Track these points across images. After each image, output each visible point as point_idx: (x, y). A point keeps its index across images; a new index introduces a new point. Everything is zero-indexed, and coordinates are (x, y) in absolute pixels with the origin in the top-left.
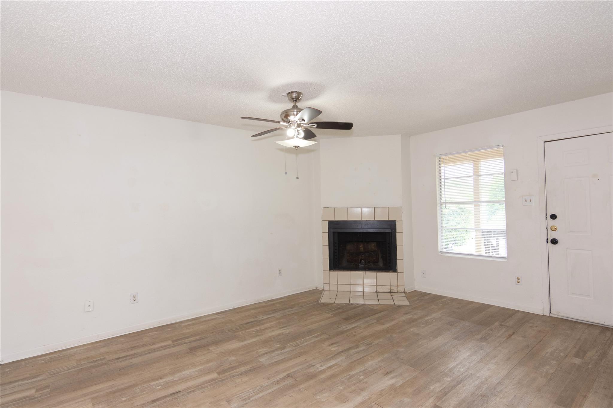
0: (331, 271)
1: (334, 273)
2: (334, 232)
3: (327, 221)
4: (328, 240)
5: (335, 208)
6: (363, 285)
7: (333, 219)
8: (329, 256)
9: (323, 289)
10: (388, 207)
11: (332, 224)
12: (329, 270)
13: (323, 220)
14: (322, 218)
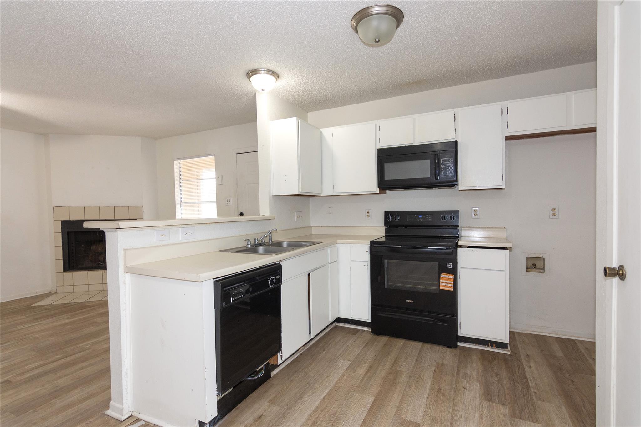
0: (66, 272)
1: (69, 274)
2: (68, 233)
3: (60, 221)
4: (61, 240)
5: (69, 207)
6: (103, 284)
7: (67, 219)
8: (63, 257)
9: (55, 292)
10: (129, 207)
11: (66, 224)
12: (62, 271)
13: (55, 220)
14: (53, 218)
